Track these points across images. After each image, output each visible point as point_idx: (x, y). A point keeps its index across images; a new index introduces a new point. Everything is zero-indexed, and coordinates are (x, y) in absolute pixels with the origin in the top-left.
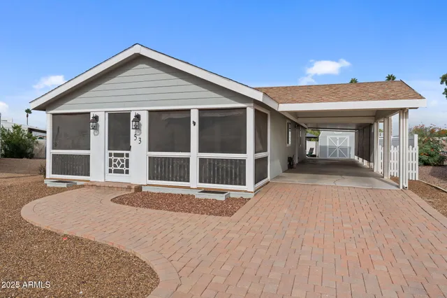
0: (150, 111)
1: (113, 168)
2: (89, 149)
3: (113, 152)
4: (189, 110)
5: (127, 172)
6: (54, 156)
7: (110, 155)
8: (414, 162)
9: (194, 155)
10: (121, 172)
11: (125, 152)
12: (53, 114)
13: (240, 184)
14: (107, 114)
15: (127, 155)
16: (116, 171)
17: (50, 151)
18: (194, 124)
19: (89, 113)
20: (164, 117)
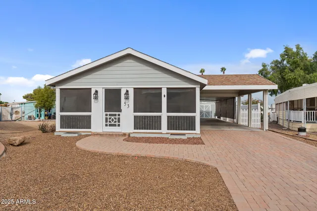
0: (134, 88)
1: (108, 123)
2: (91, 112)
3: (108, 113)
4: (161, 88)
5: (119, 125)
6: (62, 117)
7: (106, 115)
8: (258, 118)
9: (164, 115)
10: (115, 125)
11: (117, 113)
12: (61, 89)
13: (192, 130)
14: (104, 90)
15: (119, 115)
16: (110, 125)
17: (58, 114)
18: (164, 96)
19: (91, 89)
20: (144, 92)
